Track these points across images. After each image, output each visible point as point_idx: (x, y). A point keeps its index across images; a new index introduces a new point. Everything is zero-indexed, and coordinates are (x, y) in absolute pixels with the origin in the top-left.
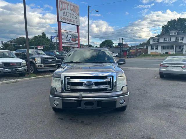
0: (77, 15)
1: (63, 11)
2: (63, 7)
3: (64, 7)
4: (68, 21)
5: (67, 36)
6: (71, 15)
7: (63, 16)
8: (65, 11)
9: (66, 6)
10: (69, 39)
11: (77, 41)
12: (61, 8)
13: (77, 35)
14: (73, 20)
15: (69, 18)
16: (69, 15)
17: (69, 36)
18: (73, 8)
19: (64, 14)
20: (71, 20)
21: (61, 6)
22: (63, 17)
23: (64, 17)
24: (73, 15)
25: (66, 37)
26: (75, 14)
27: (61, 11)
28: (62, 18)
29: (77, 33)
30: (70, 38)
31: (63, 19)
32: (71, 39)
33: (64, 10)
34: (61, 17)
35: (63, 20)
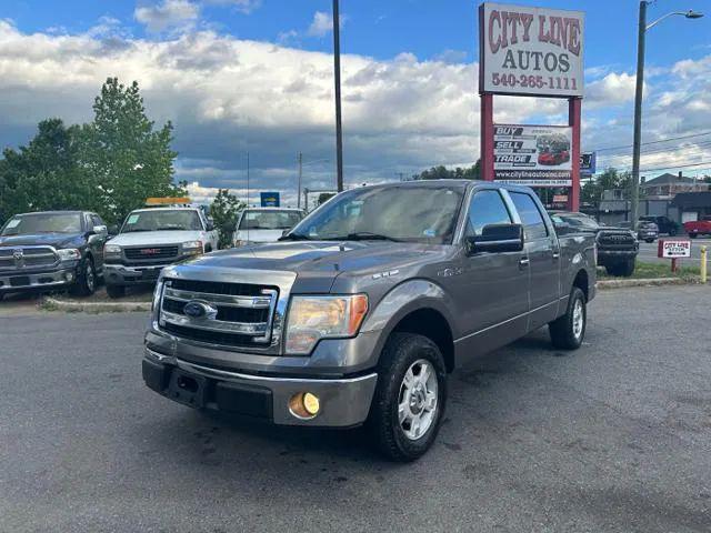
0: (570, 54)
1: (502, 53)
2: (505, 36)
3: (509, 36)
4: (523, 85)
5: (520, 144)
6: (541, 61)
7: (502, 72)
8: (514, 49)
9: (520, 29)
10: (528, 158)
11: (567, 160)
12: (495, 42)
13: (570, 139)
14: (551, 79)
15: (530, 72)
16: (532, 60)
17: (529, 144)
18: (553, 27)
19: (507, 60)
20: (539, 78)
21: (497, 32)
22: (504, 76)
23: (508, 71)
24: (551, 57)
25: (515, 151)
26: (558, 51)
27: (494, 52)
28: (500, 78)
29: (570, 129)
30: (534, 151)
31: (504, 81)
32: (535, 158)
33: (510, 47)
34: (495, 75)
35: (505, 85)
